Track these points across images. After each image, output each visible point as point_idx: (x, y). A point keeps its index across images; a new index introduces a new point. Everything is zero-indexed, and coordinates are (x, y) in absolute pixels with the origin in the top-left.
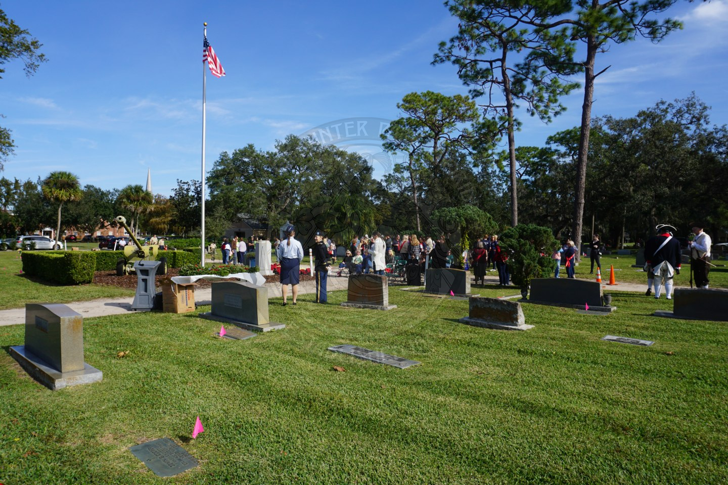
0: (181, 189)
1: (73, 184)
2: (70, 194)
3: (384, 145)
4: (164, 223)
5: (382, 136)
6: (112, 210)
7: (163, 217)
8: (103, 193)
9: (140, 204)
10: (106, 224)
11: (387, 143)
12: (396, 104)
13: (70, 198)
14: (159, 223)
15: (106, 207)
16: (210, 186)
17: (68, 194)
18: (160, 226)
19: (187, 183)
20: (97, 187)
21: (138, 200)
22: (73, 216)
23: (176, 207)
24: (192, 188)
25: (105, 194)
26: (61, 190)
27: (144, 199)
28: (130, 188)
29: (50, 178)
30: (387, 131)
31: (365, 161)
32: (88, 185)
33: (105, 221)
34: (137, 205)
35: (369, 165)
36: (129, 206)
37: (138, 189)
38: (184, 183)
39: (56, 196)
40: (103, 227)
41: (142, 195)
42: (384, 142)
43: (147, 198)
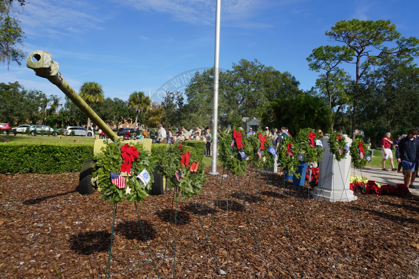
0: (169, 97)
1: (98, 91)
2: (96, 98)
3: (309, 65)
4: (158, 120)
5: (307, 59)
6: (128, 112)
7: (156, 117)
8: (123, 103)
9: (142, 105)
10: (125, 121)
11: (312, 64)
12: (325, 32)
13: (96, 100)
14: (154, 120)
15: (125, 111)
16: (188, 95)
17: (95, 97)
18: (155, 122)
19: (172, 93)
20: (120, 99)
21: (140, 103)
22: (102, 114)
23: (165, 109)
24: (176, 97)
25: (124, 103)
26: (90, 95)
27: (145, 101)
28: (136, 94)
29: (84, 86)
30: (311, 56)
31: (294, 78)
32: (115, 98)
33: (125, 119)
34: (140, 106)
35: (297, 80)
36: (134, 106)
37: (141, 95)
38: (171, 93)
39: (87, 99)
40: (123, 122)
41: (143, 98)
42: (310, 63)
43: (147, 102)
